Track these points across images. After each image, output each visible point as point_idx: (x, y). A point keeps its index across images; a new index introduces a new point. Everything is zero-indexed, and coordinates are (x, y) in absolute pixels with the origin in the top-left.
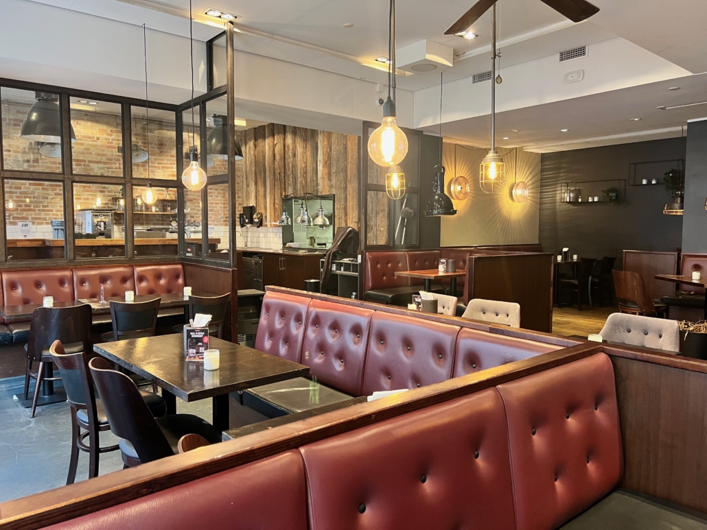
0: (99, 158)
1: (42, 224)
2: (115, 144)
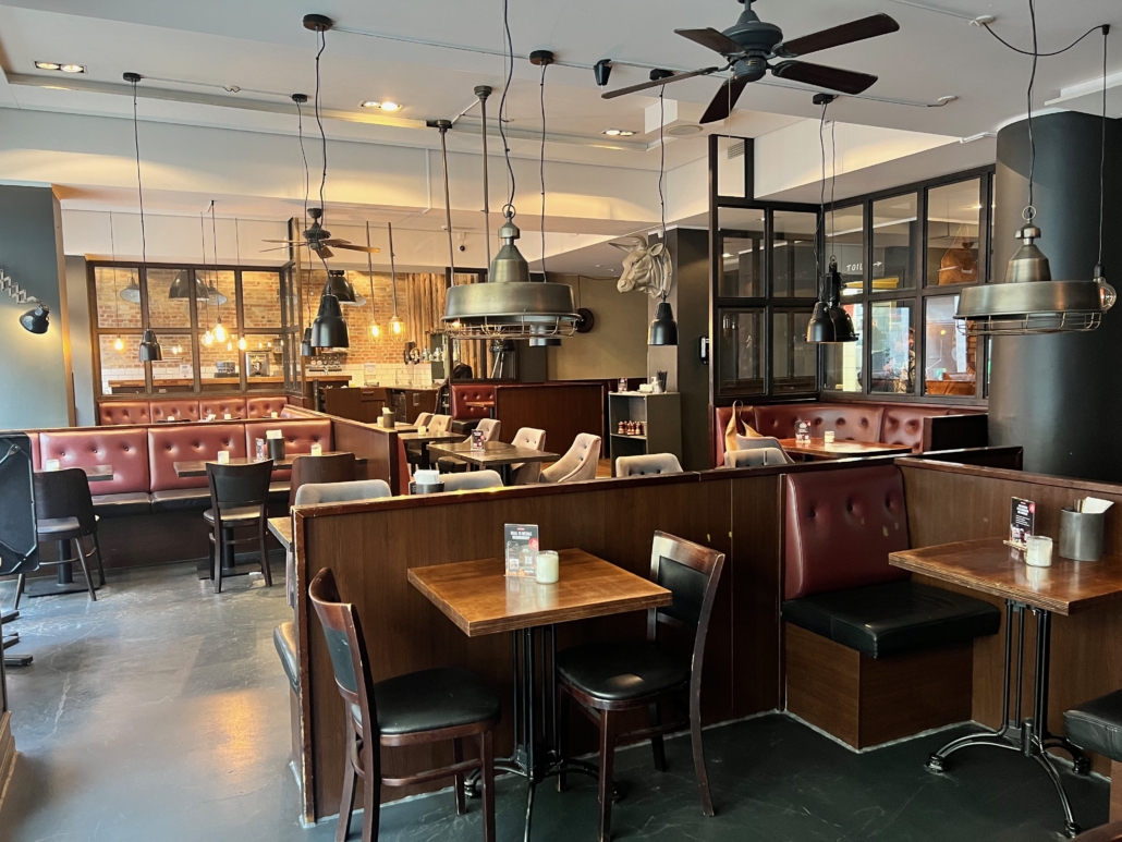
0: (260, 302)
1: (209, 365)
2: (274, 286)
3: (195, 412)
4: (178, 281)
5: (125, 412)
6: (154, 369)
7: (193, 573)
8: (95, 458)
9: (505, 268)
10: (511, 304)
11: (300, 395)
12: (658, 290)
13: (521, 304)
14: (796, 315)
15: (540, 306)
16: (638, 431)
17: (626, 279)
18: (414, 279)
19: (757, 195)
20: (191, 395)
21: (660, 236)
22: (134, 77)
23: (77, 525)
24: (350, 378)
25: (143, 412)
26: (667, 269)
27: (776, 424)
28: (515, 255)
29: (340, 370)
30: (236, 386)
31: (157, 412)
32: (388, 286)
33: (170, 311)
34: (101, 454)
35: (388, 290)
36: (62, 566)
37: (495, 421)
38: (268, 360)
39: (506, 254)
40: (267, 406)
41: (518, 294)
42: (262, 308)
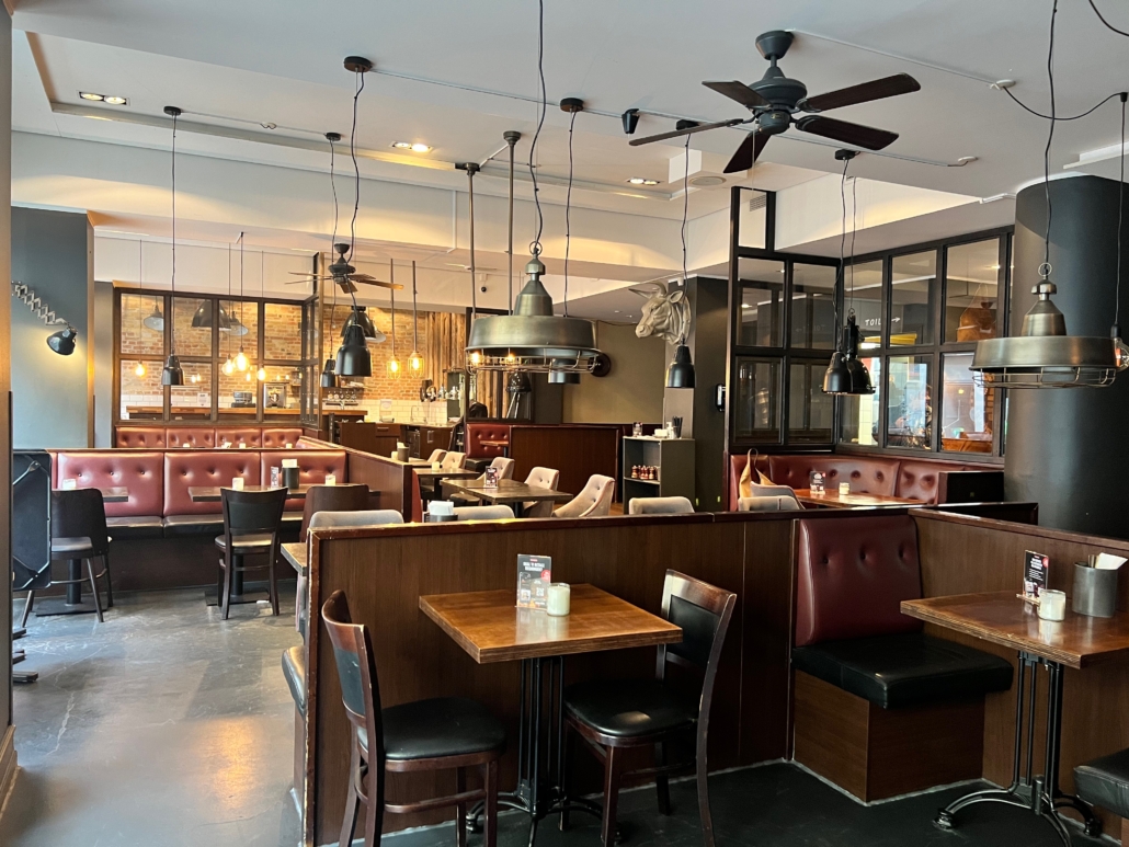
0: (281, 335)
1: (227, 395)
2: (296, 320)
3: (210, 440)
4: (202, 310)
5: (142, 437)
6: (172, 397)
7: (200, 599)
8: (111, 480)
9: (530, 302)
10: (534, 337)
11: (316, 428)
12: (677, 336)
13: (544, 337)
14: (813, 367)
15: (563, 340)
16: (651, 476)
17: (645, 324)
18: (434, 319)
19: (778, 247)
20: (207, 423)
21: (680, 284)
22: (175, 111)
23: (90, 545)
24: (366, 413)
25: (159, 438)
26: (685, 317)
27: (791, 474)
28: (540, 290)
29: (356, 405)
30: (253, 416)
31: (173, 438)
32: (408, 324)
33: (192, 340)
34: (117, 476)
35: (408, 327)
36: (71, 586)
37: (509, 460)
38: (285, 392)
39: (529, 289)
40: (282, 437)
41: (541, 327)
42: (282, 341)
